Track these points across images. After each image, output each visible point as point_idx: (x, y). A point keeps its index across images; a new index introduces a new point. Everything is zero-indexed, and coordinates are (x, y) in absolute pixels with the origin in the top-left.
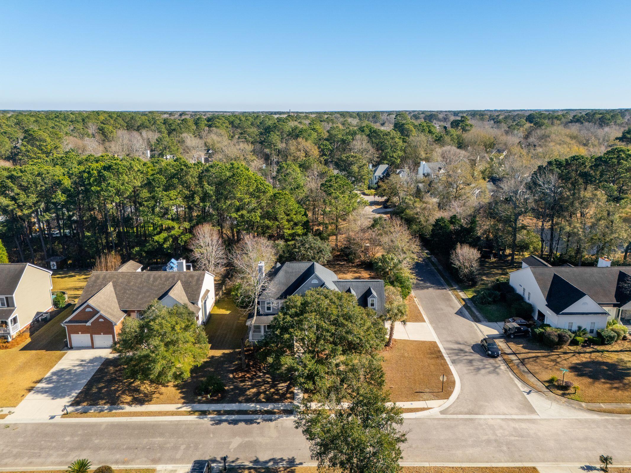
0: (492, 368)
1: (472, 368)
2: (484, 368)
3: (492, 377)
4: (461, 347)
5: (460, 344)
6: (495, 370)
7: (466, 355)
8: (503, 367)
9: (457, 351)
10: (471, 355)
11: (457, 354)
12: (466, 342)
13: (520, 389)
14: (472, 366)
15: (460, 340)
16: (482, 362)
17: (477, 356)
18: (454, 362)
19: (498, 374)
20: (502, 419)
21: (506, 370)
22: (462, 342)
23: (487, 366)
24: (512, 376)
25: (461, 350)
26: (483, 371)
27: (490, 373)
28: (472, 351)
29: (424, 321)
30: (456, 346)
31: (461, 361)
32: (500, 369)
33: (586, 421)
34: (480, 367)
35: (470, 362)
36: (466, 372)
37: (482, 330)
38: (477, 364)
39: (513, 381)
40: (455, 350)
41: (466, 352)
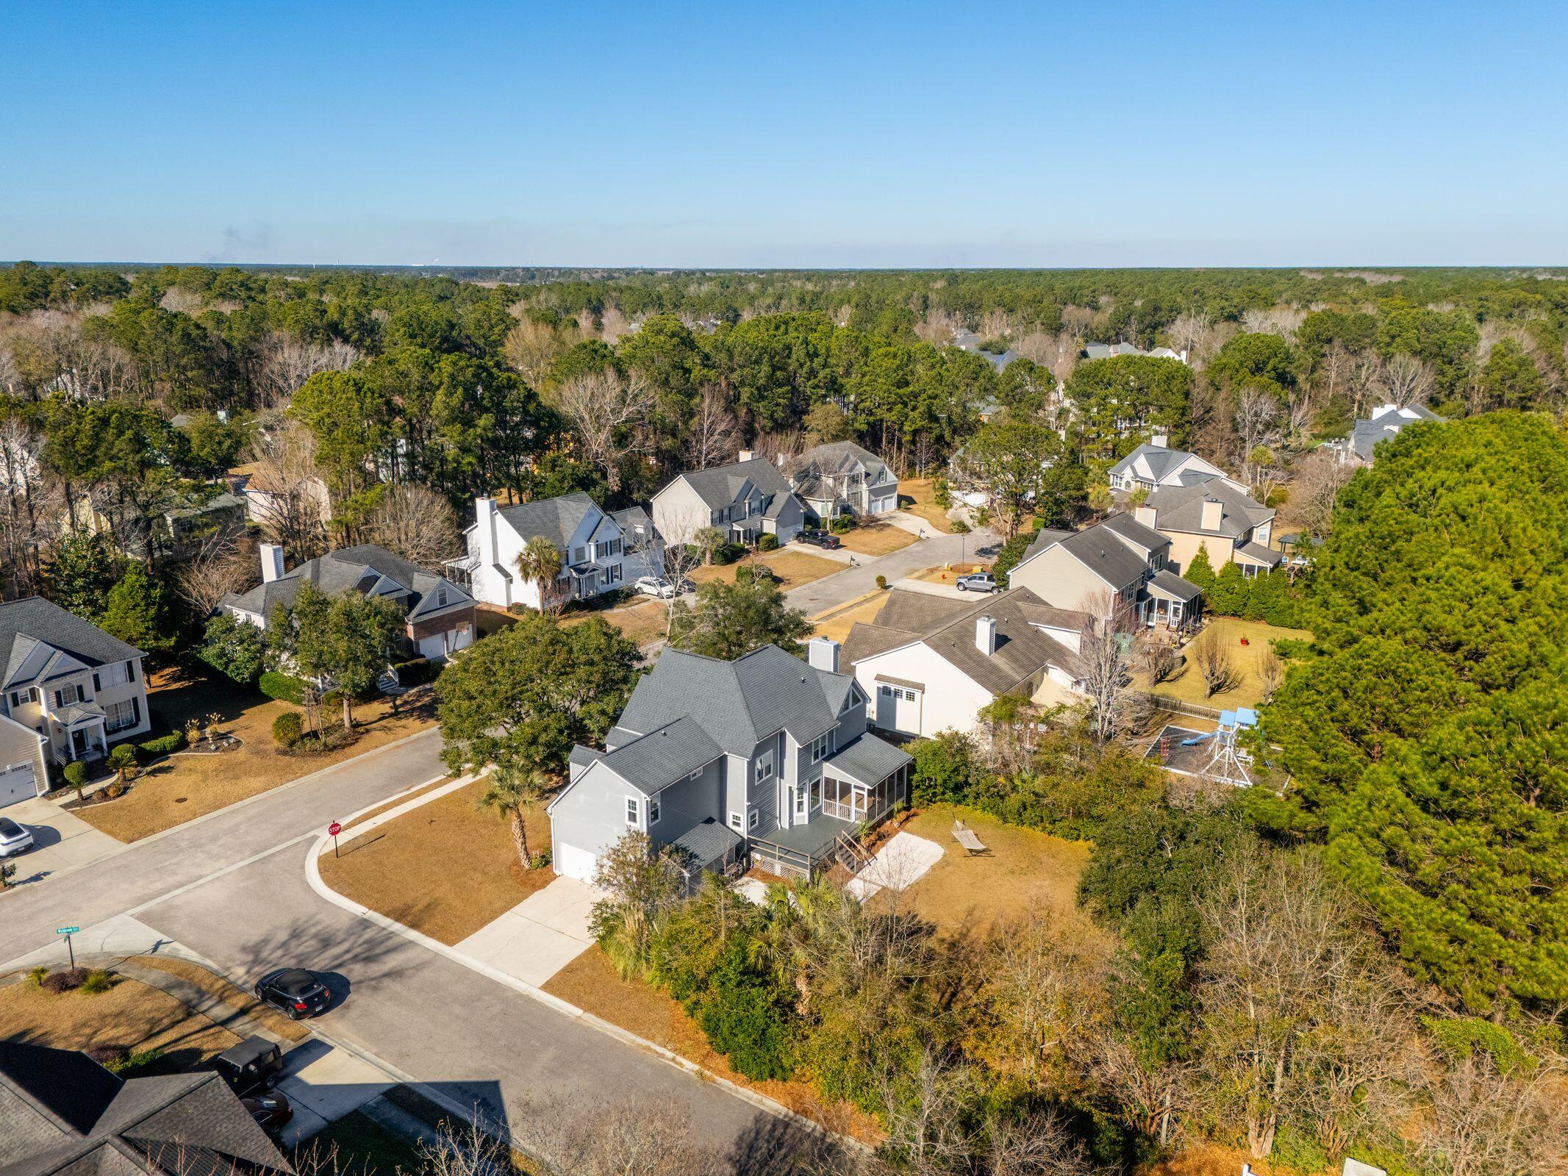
0: (264, 954)
1: (313, 930)
2: (284, 944)
3: (253, 936)
4: (376, 969)
5: (388, 975)
6: (255, 952)
7: (347, 951)
8: (239, 973)
9: (378, 951)
10: (337, 957)
11: (371, 943)
12: (375, 989)
13: (181, 942)
14: (315, 936)
15: (395, 986)
16: (296, 956)
17: (319, 964)
18: (365, 924)
19: (244, 949)
20: (201, 877)
21: (228, 969)
22: (386, 982)
23: (280, 953)
24: (208, 962)
25: (369, 959)
26: (283, 936)
27: (265, 941)
28: (341, 971)
29: (549, 987)
30: (392, 962)
31: (350, 933)
32: (243, 964)
33: (23, 951)
34: (294, 943)
35: (326, 942)
36: (319, 917)
37: (356, 1062)
38: (308, 945)
39: (201, 953)
40: (388, 952)
41: (355, 959)
